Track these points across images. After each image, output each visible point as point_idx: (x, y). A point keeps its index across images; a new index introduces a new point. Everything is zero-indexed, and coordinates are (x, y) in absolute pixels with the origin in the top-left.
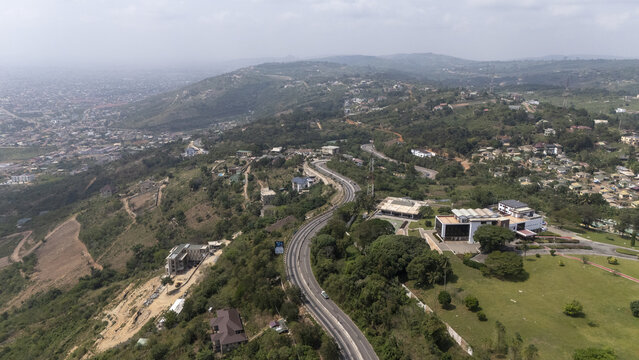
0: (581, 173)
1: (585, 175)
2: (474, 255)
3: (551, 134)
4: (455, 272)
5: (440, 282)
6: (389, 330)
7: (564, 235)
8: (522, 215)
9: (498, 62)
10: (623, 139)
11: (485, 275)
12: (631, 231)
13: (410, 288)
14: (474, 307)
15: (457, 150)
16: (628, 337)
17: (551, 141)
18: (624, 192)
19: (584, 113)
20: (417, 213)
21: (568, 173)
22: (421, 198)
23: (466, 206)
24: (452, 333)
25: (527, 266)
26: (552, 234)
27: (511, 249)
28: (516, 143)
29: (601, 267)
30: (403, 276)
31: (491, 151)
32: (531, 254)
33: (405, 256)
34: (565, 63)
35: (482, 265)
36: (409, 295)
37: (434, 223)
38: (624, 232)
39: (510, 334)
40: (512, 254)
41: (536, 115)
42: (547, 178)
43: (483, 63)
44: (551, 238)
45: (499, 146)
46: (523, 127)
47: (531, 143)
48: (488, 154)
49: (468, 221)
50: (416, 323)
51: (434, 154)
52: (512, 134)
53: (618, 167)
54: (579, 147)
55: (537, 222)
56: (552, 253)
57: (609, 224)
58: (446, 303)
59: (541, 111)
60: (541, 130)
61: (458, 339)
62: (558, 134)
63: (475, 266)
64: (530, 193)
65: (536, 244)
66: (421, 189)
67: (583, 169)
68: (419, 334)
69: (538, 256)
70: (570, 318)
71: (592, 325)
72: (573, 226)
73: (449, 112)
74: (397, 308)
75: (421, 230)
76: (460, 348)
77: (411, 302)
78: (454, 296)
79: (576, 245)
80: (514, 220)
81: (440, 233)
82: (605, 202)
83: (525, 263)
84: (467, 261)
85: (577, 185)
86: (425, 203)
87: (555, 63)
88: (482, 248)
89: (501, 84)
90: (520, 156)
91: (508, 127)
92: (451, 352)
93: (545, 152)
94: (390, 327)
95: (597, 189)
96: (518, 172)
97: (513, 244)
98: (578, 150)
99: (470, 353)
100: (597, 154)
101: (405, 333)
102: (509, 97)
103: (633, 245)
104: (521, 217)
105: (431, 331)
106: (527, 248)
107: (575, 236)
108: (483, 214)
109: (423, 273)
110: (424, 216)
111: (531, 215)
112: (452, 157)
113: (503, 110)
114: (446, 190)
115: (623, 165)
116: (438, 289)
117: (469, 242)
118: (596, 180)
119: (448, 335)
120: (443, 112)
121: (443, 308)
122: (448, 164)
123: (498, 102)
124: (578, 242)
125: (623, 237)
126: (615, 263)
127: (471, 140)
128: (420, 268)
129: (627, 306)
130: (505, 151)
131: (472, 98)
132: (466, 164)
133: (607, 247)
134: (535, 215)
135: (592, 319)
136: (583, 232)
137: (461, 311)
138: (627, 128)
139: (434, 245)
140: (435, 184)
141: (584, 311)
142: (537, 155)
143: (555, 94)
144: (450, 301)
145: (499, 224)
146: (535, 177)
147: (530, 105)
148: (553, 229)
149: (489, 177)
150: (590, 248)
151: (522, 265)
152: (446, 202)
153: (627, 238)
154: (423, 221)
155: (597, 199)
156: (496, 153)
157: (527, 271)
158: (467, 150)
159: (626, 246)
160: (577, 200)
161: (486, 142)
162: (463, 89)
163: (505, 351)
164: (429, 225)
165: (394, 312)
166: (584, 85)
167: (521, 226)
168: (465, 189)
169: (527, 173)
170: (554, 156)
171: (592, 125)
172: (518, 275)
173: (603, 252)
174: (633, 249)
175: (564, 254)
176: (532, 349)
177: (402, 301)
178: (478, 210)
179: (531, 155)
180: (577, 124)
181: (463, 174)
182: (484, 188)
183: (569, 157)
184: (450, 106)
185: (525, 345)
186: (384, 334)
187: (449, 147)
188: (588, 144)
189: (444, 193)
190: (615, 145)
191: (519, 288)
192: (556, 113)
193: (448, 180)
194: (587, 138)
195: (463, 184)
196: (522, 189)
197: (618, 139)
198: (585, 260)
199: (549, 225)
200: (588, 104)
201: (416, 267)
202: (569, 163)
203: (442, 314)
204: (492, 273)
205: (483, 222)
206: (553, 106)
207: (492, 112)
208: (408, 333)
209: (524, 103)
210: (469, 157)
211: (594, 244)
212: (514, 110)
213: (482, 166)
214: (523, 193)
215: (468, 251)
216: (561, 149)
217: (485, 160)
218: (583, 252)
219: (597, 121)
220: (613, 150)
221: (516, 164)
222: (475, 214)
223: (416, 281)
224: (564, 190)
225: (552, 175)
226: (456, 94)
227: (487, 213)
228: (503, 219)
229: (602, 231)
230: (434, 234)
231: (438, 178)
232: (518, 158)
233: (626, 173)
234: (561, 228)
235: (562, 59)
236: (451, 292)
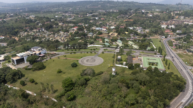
0: (52, 35)
1: (53, 35)
2: (28, 66)
3: (41, 25)
4: (23, 73)
5: (19, 78)
6: (5, 101)
7: (52, 53)
8: (39, 50)
9: (17, 4)
10: (59, 24)
11: (33, 71)
12: (67, 47)
13: (9, 84)
14: (33, 81)
15: (12, 34)
16: (72, 73)
17: (41, 27)
18: (63, 38)
19: (48, 18)
20: (3, 59)
21: (48, 35)
22: (3, 53)
23: (21, 52)
24: (28, 92)
25: (45, 64)
26: (49, 53)
27: (39, 61)
28: (31, 29)
29: (63, 58)
30: (5, 82)
31: (24, 33)
32: (45, 60)
33: (3, 75)
34: (39, 3)
35: (32, 68)
36: (9, 87)
37: (11, 60)
38: (65, 48)
39: (45, 84)
40: (39, 62)
41: (35, 20)
42: (43, 38)
43: (12, 4)
44: (49, 54)
45: (26, 31)
46: (32, 24)
47: (36, 29)
48: (23, 34)
49: (23, 57)
50: (14, 95)
51: (3, 37)
52: (29, 27)
53: (60, 32)
54: (49, 28)
55: (44, 51)
56: (50, 58)
57: (62, 47)
58: (23, 84)
59: (36, 19)
60: (37, 24)
61: (30, 93)
62: (43, 25)
63: (29, 69)
64: (40, 43)
65: (45, 57)
66: (2, 50)
67: (52, 34)
68: (17, 97)
69: (47, 60)
70: (59, 74)
71: (64, 73)
72: (53, 50)
73: (5, 22)
74: (6, 93)
75: (7, 64)
76: (32, 95)
77: (11, 88)
78: (25, 81)
79: (55, 54)
80: (37, 52)
81: (14, 63)
82: (59, 41)
83: (44, 63)
84: (26, 69)
85: (51, 38)
86: (5, 55)
87: (36, 4)
88: (30, 63)
89: (21, 11)
90: (34, 33)
91: (27, 25)
92: (29, 98)
93: (41, 31)
94: (5, 100)
95: (57, 38)
96: (34, 38)
97: (39, 59)
98: (49, 29)
99: (35, 95)
100: (54, 29)
101: (11, 99)
102: (25, 15)
103: (68, 50)
104: (39, 51)
105: (20, 94)
106: (43, 59)
107: (55, 52)
108: (27, 53)
109: (12, 78)
110: (7, 59)
111: (42, 50)
112: (11, 37)
113: (24, 19)
114: (12, 48)
115: (61, 31)
116: (19, 81)
117: (25, 63)
118: (56, 36)
119: (27, 93)
120: (2, 22)
121: (23, 86)
122: (10, 40)
123: (21, 17)
124: (56, 53)
125: (65, 49)
126: (65, 56)
127: (16, 30)
128: (10, 77)
129: (70, 65)
130: (28, 32)
131: (12, 16)
132: (17, 39)
133: (63, 53)
134: (43, 49)
135: (64, 72)
136: (56, 51)
137: (29, 84)
138: (59, 21)
139: (13, 68)
140: (7, 47)
141: (62, 70)
142: (39, 32)
143: (39, 13)
144: (24, 83)
145: (33, 55)
146: (40, 38)
147: (32, 17)
148: (49, 52)
149: (26, 41)
150: (59, 54)
151: (43, 64)
152: (13, 53)
153: (67, 49)
154: (7, 61)
155: (57, 41)
156: (26, 33)
157: (45, 65)
158: (16, 34)
159: (67, 51)
160: (53, 43)
161: (21, 30)
162: (7, 13)
163: (45, 89)
164: (9, 62)
165: (5, 95)
166: (45, 10)
167: (40, 54)
168: (19, 47)
169: (37, 38)
170: (44, 31)
171: (51, 21)
172: (43, 67)
173: (62, 54)
174: (68, 52)
175: (53, 58)
176: (52, 85)
177: (7, 90)
178: (25, 52)
179: (37, 32)
180: (47, 21)
181: (17, 42)
182: (25, 45)
183: (47, 31)
184: (4, 20)
185: (50, 85)
186: (4, 103)
187: (9, 34)
188: (51, 27)
189: (12, 50)
190: (58, 26)
191: (44, 71)
192: (41, 19)
193: (12, 45)
194: (50, 25)
195: (18, 45)
196: (37, 43)
197: (58, 24)
198: (59, 58)
199: (47, 51)
200: (48, 15)
201: (9, 76)
202: (48, 33)
203: (23, 88)
204: (35, 70)
205: (28, 56)
206: (39, 17)
207: (20, 20)
208: (13, 98)
209: (30, 17)
210: (17, 36)
211: (60, 53)
212: (28, 19)
213: (22, 38)
214: (38, 44)
215: (26, 66)
216: (45, 29)
217: (23, 36)
218: (58, 56)
219: (52, 20)
220: (58, 27)
221: (33, 36)
222: (25, 54)
223: (10, 82)
224: (49, 40)
225: (44, 37)
226: (6, 15)
227: (28, 52)
228: (34, 53)
229: (61, 49)
230: (12, 64)
231: (8, 45)
232: (33, 34)
233: (62, 33)
234: (51, 51)
235: (37, 2)
236: (24, 80)
